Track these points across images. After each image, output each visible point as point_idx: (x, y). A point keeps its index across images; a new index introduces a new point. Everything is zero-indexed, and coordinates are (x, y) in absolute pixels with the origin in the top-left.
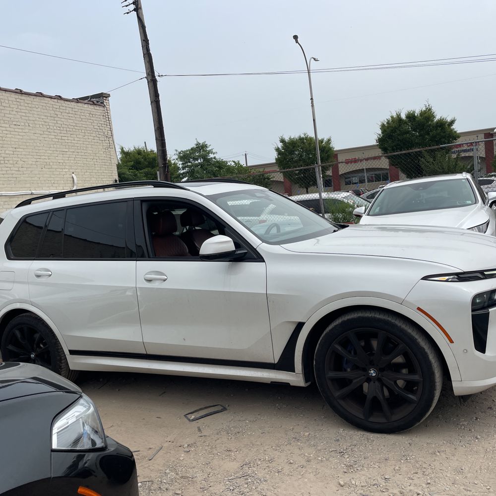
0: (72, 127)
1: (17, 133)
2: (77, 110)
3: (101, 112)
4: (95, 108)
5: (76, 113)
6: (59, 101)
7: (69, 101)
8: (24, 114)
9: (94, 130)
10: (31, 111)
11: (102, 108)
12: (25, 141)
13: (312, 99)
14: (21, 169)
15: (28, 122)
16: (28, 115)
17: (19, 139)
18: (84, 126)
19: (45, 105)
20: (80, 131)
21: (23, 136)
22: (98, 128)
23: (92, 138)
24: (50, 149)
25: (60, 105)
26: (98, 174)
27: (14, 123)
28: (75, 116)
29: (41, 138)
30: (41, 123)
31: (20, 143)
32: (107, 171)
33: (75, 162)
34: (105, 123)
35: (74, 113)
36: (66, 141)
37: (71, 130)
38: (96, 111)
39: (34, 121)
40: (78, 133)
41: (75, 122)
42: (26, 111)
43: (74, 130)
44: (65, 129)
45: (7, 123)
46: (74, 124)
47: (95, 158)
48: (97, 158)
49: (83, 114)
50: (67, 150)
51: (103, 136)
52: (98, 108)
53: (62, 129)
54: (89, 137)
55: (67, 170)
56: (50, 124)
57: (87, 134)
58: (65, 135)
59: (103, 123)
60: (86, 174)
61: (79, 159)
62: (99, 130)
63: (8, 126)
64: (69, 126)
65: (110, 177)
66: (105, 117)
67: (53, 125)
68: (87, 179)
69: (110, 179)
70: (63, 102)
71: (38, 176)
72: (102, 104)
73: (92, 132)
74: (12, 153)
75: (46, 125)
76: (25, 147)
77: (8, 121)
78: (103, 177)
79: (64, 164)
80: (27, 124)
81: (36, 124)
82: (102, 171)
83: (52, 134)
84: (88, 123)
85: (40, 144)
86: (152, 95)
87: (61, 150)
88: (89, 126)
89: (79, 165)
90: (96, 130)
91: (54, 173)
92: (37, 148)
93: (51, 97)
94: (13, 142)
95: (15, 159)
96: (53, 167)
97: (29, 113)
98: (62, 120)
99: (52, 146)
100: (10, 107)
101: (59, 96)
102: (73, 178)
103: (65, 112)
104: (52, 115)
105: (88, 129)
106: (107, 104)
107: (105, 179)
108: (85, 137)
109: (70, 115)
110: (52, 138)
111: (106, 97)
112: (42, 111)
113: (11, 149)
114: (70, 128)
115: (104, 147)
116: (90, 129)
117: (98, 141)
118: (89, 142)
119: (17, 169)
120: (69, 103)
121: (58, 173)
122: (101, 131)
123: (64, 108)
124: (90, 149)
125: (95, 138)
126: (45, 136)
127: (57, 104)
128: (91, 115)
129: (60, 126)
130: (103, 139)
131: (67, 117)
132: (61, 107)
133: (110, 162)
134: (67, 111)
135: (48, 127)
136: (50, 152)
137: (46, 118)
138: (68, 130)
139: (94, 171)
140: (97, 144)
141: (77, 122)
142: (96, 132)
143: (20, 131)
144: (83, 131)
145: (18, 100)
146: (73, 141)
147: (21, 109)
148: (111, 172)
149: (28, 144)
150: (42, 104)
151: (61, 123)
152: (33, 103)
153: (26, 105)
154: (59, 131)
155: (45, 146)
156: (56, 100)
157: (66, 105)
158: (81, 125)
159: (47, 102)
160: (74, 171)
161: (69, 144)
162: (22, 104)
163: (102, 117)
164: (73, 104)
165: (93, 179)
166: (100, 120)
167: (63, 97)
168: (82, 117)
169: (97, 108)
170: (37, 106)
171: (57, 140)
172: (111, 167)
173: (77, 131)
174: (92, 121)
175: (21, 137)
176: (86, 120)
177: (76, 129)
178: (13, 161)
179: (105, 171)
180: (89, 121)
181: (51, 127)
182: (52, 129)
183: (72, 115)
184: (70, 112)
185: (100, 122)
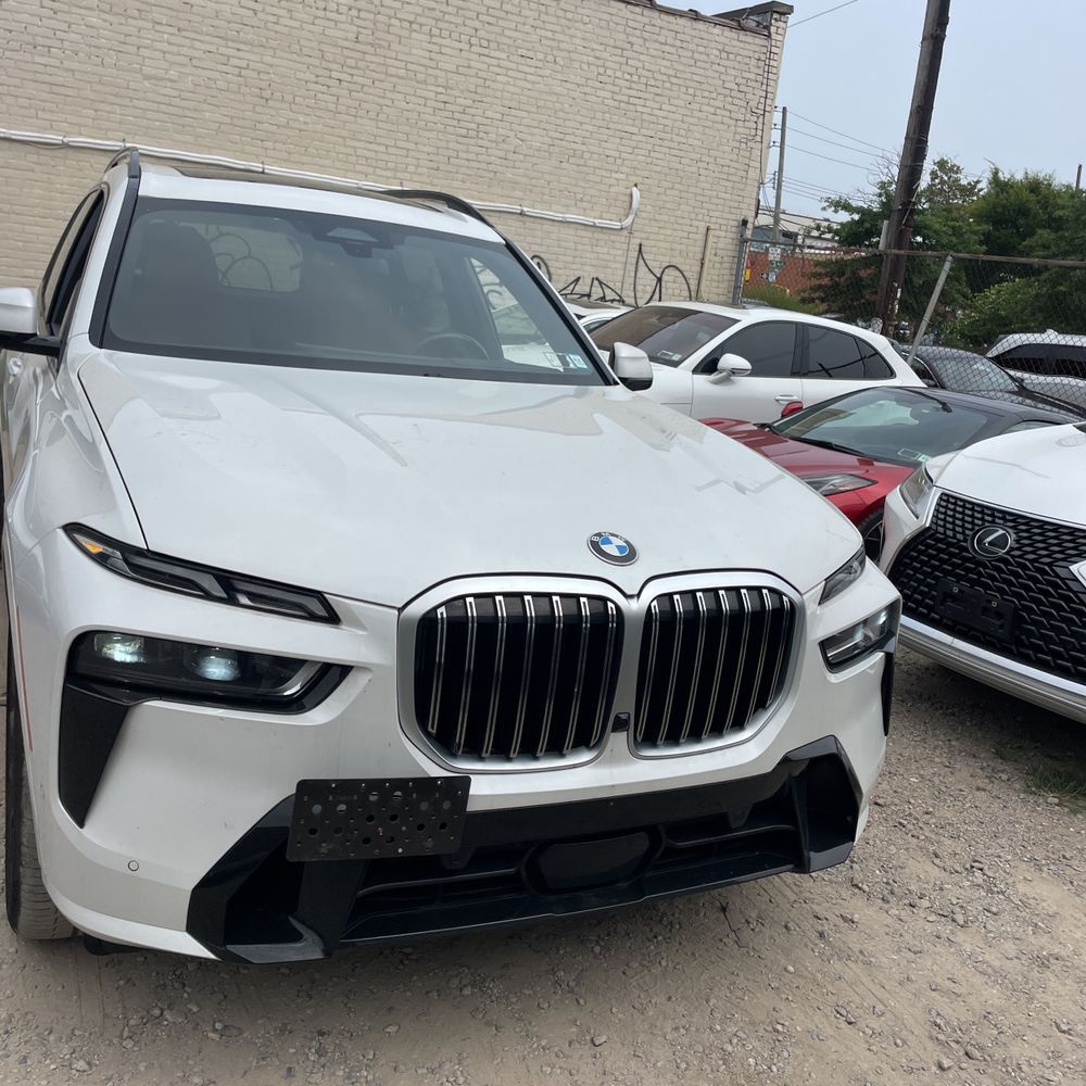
0: (665, 78)
1: (521, 75)
2: (688, 38)
3: (757, 49)
4: (742, 37)
5: (684, 45)
6: (646, 12)
7: (673, 14)
8: (550, 34)
9: (722, 91)
10: (569, 28)
11: (760, 41)
12: (537, 95)
14: (510, 156)
15: (555, 53)
16: (559, 37)
17: (523, 89)
18: (696, 78)
19: (606, 17)
20: (683, 89)
21: (534, 83)
22: (735, 87)
23: (712, 110)
24: (594, 122)
25: (646, 20)
26: (702, 198)
27: (523, 52)
28: (681, 52)
29: (576, 95)
30: (585, 59)
31: (524, 99)
32: (728, 196)
33: (649, 160)
34: (759, 78)
35: (678, 43)
36: (640, 109)
37: (659, 84)
38: (742, 45)
39: (569, 52)
40: (675, 94)
41: (676, 65)
42: (558, 28)
43: (668, 85)
44: (643, 80)
45: (503, 51)
46: (671, 72)
47: (706, 159)
48: (712, 160)
49: (701, 49)
50: (635, 130)
51: (743, 110)
53: (635, 78)
54: (705, 108)
55: (622, 176)
56: (608, 64)
57: (698, 99)
58: (640, 94)
59: (752, 76)
60: (668, 192)
61: (662, 156)
62: (735, 94)
63: (504, 56)
64: (657, 76)
65: (733, 210)
66: (761, 64)
67: (616, 66)
68: (668, 205)
69: (733, 217)
70: (656, 14)
71: (547, 177)
72: (764, 30)
73: (714, 96)
74: (499, 116)
75: (598, 66)
76: (534, 109)
77: (509, 46)
78: (714, 207)
79: (619, 161)
80: (550, 58)
81: (572, 60)
82: (714, 193)
83: (610, 87)
84: (709, 73)
85: (571, 106)
86: (930, 20)
87: (619, 127)
88: (710, 81)
89: (658, 169)
90: (727, 92)
91: (592, 177)
92: (561, 114)
94: (509, 95)
95: (503, 132)
96: (590, 163)
97: (563, 33)
98: (641, 57)
99: (599, 115)
100: (520, 14)
102: (631, 196)
103: (656, 41)
104: (619, 44)
105: (704, 86)
106: (780, 31)
107: (717, 214)
108: (693, 106)
109: (667, 48)
110: (604, 98)
111: (784, 14)
112: (597, 31)
113: (499, 108)
114: (656, 80)
115: (738, 137)
116: (712, 89)
117: (726, 120)
118: (699, 119)
119: (502, 154)
120: (671, 19)
121: (598, 179)
122: (741, 95)
123: (657, 30)
124: (697, 135)
125: (719, 111)
126: (588, 90)
127: (639, 18)
128: (724, 55)
129: (633, 70)
130: (741, 117)
131: (655, 53)
132: (648, 28)
133: (744, 174)
134: (661, 39)
135: (601, 70)
136: (590, 128)
137: (602, 48)
138: (652, 82)
139: (691, 190)
140: (720, 126)
141: (681, 68)
143: (532, 70)
145: (543, 1)
146: (657, 112)
147: (544, 22)
148: (740, 199)
149: (541, 103)
150: (600, 15)
151: (640, 65)
152: (579, 10)
153: (561, 13)
154: (628, 84)
155: (583, 112)
156: (638, 9)
157: (664, 24)
158: (688, 76)
159: (614, 11)
160: (638, 180)
161: (645, 116)
162: (551, 11)
163: (753, 61)
164: (682, 21)
165: (683, 207)
166: (746, 68)
168: (696, 56)
169: (749, 38)
170: (586, 19)
171: (616, 104)
172: (742, 186)
173: (675, 88)
174: (723, 70)
175: (529, 86)
176: (707, 66)
177: (672, 84)
178: (497, 135)
179: (722, 195)
180: (716, 67)
181: (609, 72)
182: (609, 76)
183: (673, 50)
184: (670, 41)
185: (745, 74)
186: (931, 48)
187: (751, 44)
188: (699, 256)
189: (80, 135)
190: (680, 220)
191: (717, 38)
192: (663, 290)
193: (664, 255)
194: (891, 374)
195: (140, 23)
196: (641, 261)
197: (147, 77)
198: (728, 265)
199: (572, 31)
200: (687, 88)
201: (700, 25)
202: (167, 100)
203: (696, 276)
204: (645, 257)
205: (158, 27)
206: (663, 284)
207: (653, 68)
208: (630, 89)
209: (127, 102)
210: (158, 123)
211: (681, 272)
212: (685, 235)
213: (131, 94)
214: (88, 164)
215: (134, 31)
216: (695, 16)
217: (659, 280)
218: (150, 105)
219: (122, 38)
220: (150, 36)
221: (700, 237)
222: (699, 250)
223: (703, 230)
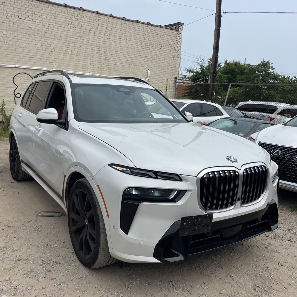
0: (154, 42)
1: (118, 43)
2: (159, 32)
3: (176, 34)
4: (172, 31)
5: (158, 34)
6: (148, 26)
7: (155, 26)
8: (125, 32)
9: (168, 45)
11: (176, 32)
12: (122, 48)
14: (117, 64)
15: (126, 37)
16: (128, 33)
17: (119, 46)
18: (161, 42)
19: (139, 27)
21: (121, 45)
22: (171, 44)
23: (166, 50)
24: (137, 54)
25: (148, 28)
26: (165, 72)
27: (118, 37)
28: (157, 35)
29: (132, 47)
30: (134, 38)
31: (119, 49)
32: (171, 71)
33: (152, 63)
34: (177, 41)
36: (148, 50)
37: (153, 44)
38: (172, 33)
39: (130, 37)
40: (157, 46)
41: (156, 39)
42: (127, 31)
43: (155, 44)
44: (149, 43)
45: (113, 37)
46: (155, 41)
47: (165, 62)
48: (167, 62)
50: (147, 56)
52: (174, 32)
53: (147, 43)
54: (164, 49)
55: (145, 68)
56: (140, 39)
57: (163, 47)
58: (148, 47)
59: (175, 41)
60: (157, 71)
61: (154, 62)
62: (171, 46)
63: (114, 38)
64: (152, 42)
65: (173, 75)
66: (177, 38)
67: (142, 40)
68: (157, 75)
69: (173, 77)
70: (151, 26)
71: (127, 69)
72: (177, 29)
73: (166, 46)
74: (113, 54)
75: (137, 40)
76: (122, 52)
77: (115, 36)
78: (168, 74)
79: (144, 64)
80: (125, 38)
81: (131, 39)
82: (168, 71)
83: (140, 45)
84: (165, 41)
85: (131, 50)
86: (216, 25)
87: (144, 55)
89: (154, 65)
90: (169, 45)
91: (137, 68)
92: (129, 53)
93: (143, 23)
94: (115, 48)
95: (114, 58)
96: (137, 65)
97: (128, 32)
98: (148, 37)
99: (138, 52)
100: (117, 27)
101: (149, 23)
102: (148, 72)
103: (151, 33)
104: (142, 34)
105: (164, 44)
106: (181, 30)
107: (169, 76)
108: (161, 49)
109: (154, 35)
110: (139, 48)
111: (181, 25)
112: (137, 31)
113: (113, 52)
114: (152, 43)
115: (173, 56)
116: (166, 44)
117: (170, 52)
118: (163, 52)
119: (115, 63)
120: (154, 27)
121: (139, 69)
122: (173, 46)
123: (151, 30)
124: (163, 56)
125: (168, 50)
126: (135, 46)
127: (147, 27)
128: (168, 36)
129: (146, 41)
130: (173, 51)
131: (151, 36)
132: (149, 30)
133: (175, 66)
134: (152, 33)
135: (138, 41)
136: (136, 56)
137: (138, 35)
138: (151, 43)
139: (162, 70)
140: (168, 54)
141: (158, 40)
143: (121, 42)
144: (161, 45)
145: (122, 24)
146: (153, 51)
147: (123, 29)
148: (174, 72)
149: (124, 50)
150: (137, 27)
151: (148, 39)
152: (132, 26)
153: (127, 27)
154: (145, 44)
155: (134, 52)
156: (146, 25)
157: (153, 29)
158: (160, 42)
159: (140, 26)
160: (149, 68)
161: (150, 52)
162: (125, 26)
163: (175, 37)
164: (157, 28)
165: (161, 75)
166: (174, 39)
167: (151, 23)
168: (161, 36)
170: (134, 28)
171: (142, 49)
172: (175, 69)
173: (157, 45)
174: (168, 40)
175: (120, 46)
176: (164, 39)
177: (156, 44)
178: (113, 58)
179: (170, 71)
180: (166, 39)
181: (140, 41)
182: (140, 42)
183: (155, 35)
184: (155, 33)
185: (173, 41)
186: (217, 32)
187: (174, 33)
188: (165, 87)
189: (3, 63)
190: (160, 78)
191: (166, 32)
194: (222, 114)
195: (18, 33)
197: (20, 47)
198: (173, 89)
199: (130, 31)
200: (160, 45)
201: (162, 29)
202: (26, 53)
203: (165, 92)
205: (23, 34)
207: (151, 40)
208: (146, 45)
209: (15, 54)
210: (24, 60)
212: (162, 82)
213: (16, 52)
214: (5, 71)
215: (16, 35)
216: (160, 26)
218: (21, 55)
219: (13, 37)
220: (21, 37)
221: (166, 82)
222: (166, 85)
223: (166, 80)
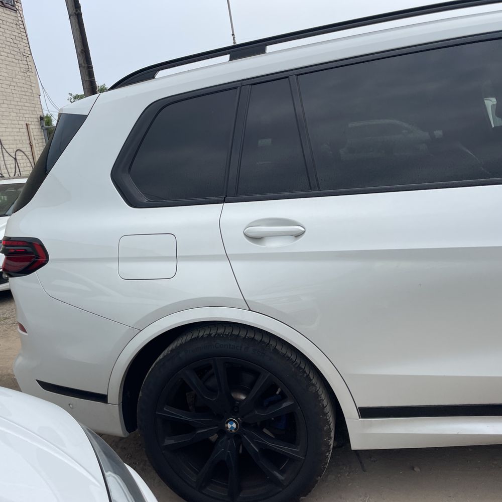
3: (14, 18)
4: (6, 12)
9: (6, 43)
11: (13, 13)
13: (233, 35)
22: (11, 41)
23: (6, 55)
26: (18, 107)
32: (28, 105)
34: (20, 35)
38: (7, 16)
47: (12, 84)
48: (15, 84)
51: (19, 54)
52: (8, 12)
59: (17, 34)
62: (13, 45)
65: (34, 113)
66: (18, 27)
68: (6, 114)
69: (36, 116)
72: (13, 8)
73: (4, 46)
78: (25, 112)
82: (22, 104)
86: (71, 6)
90: (9, 44)
106: (20, 8)
107: (28, 116)
115: (22, 70)
117: (14, 60)
122: (15, 46)
124: (4, 70)
125: (9, 55)
130: (19, 58)
133: (31, 91)
139: (12, 103)
140: (12, 64)
142: (9, 46)
148: (33, 105)
163: (14, 26)
165: (12, 114)
166: (12, 29)
172: (32, 98)
179: (26, 104)
185: (14, 33)
186: (76, 20)
187: (10, 15)
188: (28, 142)
190: (13, 122)
192: (19, 165)
193: (13, 144)
196: (3, 149)
198: (41, 144)
204: (5, 147)
206: (18, 161)
211: (24, 153)
212: (18, 130)
217: (15, 159)
221: (25, 130)
222: (27, 138)
223: (25, 126)
